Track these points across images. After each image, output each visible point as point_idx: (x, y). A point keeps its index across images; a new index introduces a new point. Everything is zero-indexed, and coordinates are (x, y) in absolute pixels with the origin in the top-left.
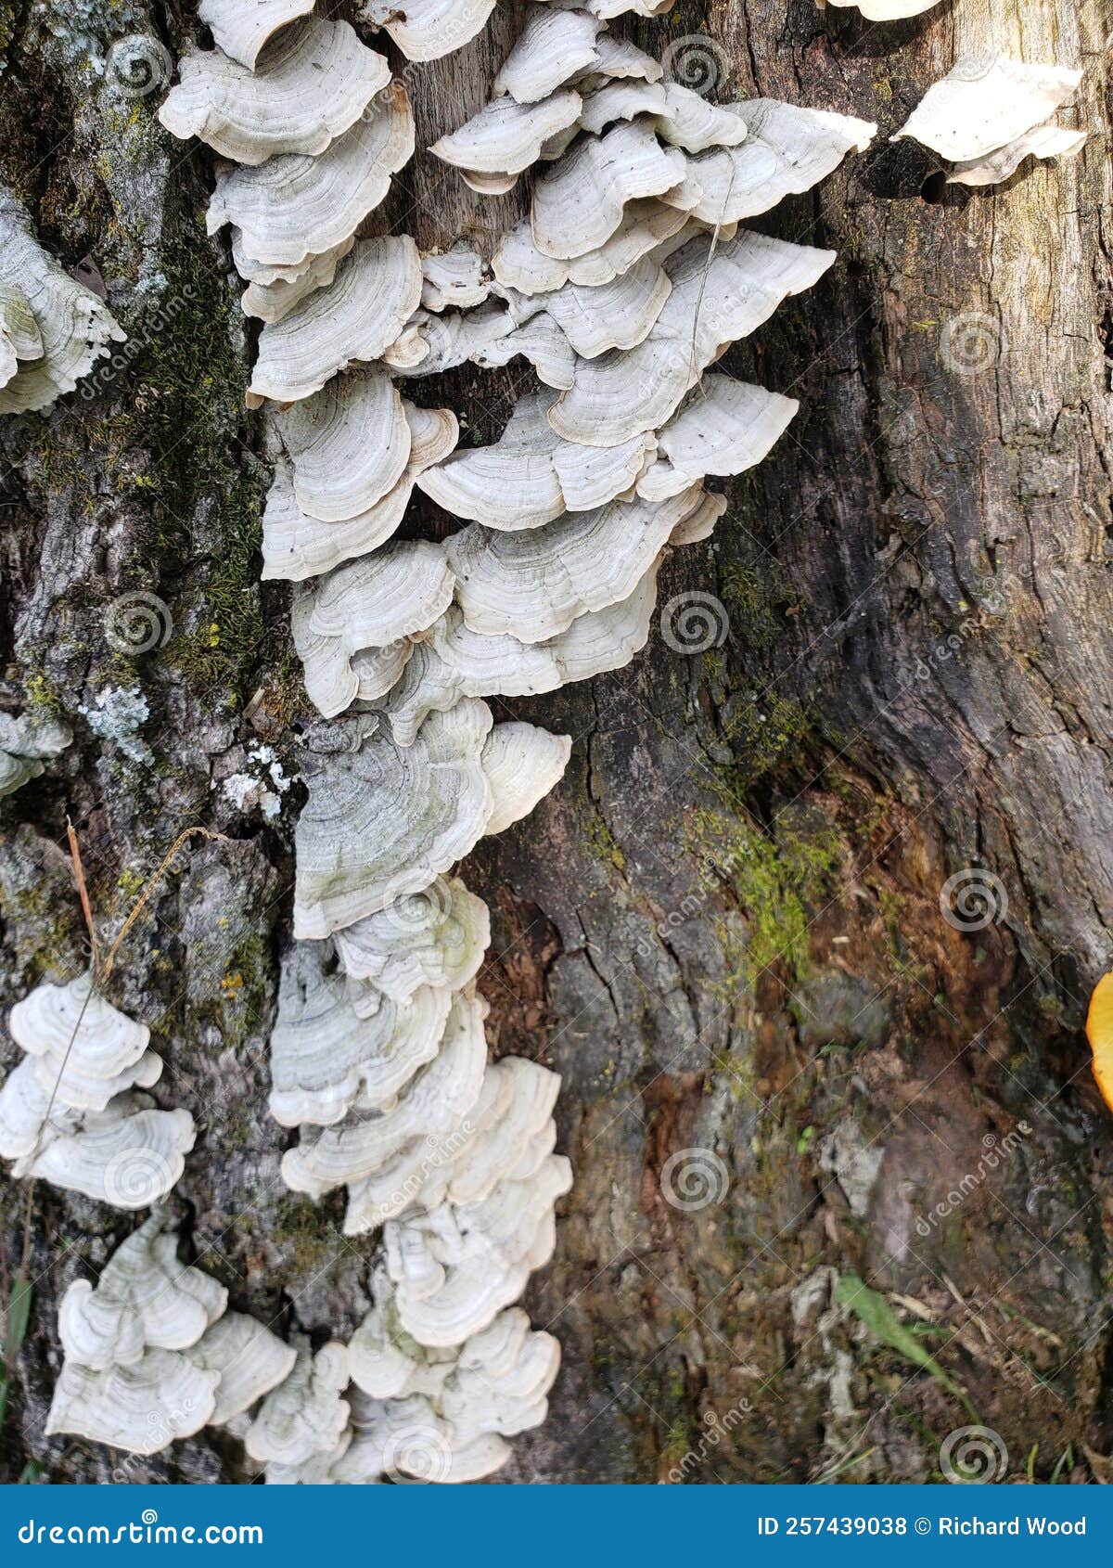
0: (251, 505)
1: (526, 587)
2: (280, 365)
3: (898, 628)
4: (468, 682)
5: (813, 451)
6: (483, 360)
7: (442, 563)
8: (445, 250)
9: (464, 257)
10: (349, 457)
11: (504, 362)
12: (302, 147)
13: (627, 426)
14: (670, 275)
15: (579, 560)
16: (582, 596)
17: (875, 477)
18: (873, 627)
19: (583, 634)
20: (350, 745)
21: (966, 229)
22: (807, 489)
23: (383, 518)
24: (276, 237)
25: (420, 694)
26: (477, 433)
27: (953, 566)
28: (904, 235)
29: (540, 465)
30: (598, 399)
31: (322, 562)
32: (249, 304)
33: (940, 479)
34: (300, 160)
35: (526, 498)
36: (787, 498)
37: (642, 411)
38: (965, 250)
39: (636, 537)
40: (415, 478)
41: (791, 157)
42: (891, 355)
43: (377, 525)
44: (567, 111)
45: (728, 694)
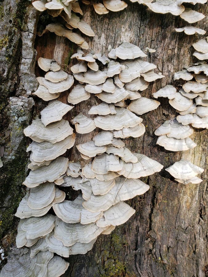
0: (19, 198)
1: (68, 234)
2: (32, 180)
3: (146, 256)
4: (50, 248)
5: (138, 216)
6: (74, 187)
7: (53, 222)
8: (75, 162)
9: (78, 165)
10: (41, 197)
11: (77, 190)
12: (50, 141)
13: (98, 209)
14: (116, 182)
15: (80, 232)
16: (79, 239)
17: (149, 225)
18: (141, 254)
19: (77, 246)
20: (20, 254)
21: (177, 188)
22: (135, 223)
23: (44, 211)
24: (39, 157)
25: (39, 247)
26: (70, 197)
27: (160, 250)
28: (165, 185)
29: (78, 211)
30: (93, 203)
31: (28, 216)
32: (29, 166)
33: (161, 231)
34: (49, 143)
35: (73, 217)
36: (130, 224)
37: (102, 207)
38: (176, 191)
39: (94, 231)
40: (53, 205)
41: (145, 168)
42: (157, 204)
43: (42, 212)
44: (103, 150)
45: (108, 258)
